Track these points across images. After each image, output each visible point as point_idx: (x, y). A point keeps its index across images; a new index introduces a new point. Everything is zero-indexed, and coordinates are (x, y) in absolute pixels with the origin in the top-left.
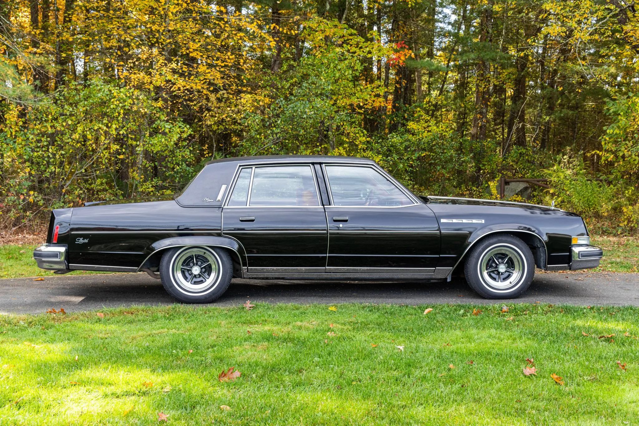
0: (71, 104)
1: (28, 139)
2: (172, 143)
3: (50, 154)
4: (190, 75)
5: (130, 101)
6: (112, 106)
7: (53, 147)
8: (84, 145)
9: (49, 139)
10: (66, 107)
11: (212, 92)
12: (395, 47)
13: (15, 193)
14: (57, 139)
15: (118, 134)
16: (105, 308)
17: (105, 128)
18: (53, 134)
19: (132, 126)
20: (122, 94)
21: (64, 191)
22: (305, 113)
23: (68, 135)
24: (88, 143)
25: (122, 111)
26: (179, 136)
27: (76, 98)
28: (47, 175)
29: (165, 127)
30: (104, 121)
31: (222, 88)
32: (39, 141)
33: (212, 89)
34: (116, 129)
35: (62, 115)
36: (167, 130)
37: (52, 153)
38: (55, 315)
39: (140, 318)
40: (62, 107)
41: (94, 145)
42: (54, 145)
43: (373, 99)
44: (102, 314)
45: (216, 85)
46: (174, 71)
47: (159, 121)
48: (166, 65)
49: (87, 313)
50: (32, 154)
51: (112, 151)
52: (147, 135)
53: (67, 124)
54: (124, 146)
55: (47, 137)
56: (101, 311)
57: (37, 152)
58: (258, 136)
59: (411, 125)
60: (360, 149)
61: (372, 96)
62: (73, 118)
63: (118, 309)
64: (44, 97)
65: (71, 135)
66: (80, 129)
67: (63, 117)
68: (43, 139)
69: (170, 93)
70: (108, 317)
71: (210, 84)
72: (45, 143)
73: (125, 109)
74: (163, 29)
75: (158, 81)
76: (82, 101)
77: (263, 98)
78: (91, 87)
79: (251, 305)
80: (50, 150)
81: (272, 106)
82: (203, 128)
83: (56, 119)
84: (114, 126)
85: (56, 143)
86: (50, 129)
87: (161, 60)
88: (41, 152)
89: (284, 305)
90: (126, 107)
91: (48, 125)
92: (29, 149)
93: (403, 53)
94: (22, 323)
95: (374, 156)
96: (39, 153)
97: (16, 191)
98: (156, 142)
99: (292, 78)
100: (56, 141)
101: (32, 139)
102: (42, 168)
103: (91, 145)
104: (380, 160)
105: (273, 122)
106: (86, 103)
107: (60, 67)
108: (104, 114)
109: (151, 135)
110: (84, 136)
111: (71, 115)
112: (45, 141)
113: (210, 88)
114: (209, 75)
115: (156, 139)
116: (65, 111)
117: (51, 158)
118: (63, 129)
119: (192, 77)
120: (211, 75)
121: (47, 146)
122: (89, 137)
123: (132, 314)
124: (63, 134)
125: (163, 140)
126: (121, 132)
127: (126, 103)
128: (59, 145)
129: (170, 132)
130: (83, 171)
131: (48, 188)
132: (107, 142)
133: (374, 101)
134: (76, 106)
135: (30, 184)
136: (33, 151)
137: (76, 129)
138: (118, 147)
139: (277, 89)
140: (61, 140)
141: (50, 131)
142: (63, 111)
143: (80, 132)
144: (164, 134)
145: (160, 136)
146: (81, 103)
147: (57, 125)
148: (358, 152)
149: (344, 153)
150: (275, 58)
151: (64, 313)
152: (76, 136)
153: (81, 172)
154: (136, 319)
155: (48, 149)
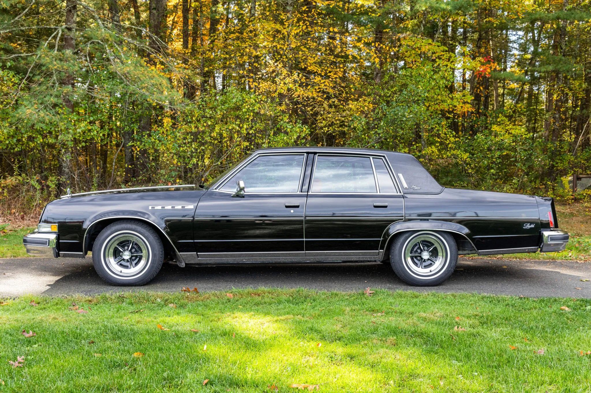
0: (211, 108)
1: (176, 137)
2: (293, 140)
3: (193, 149)
4: (307, 85)
5: (258, 105)
6: (244, 110)
7: (195, 143)
8: (220, 142)
9: (192, 137)
10: (207, 110)
11: (325, 99)
12: (483, 60)
13: (164, 181)
14: (199, 136)
15: (248, 134)
16: (234, 289)
17: (237, 128)
18: (195, 133)
19: (260, 126)
20: (252, 100)
21: (203, 179)
22: (404, 116)
23: (208, 134)
24: (224, 141)
25: (252, 114)
26: (298, 135)
27: (215, 104)
28: (190, 166)
29: (287, 127)
30: (237, 123)
31: (333, 96)
32: (185, 139)
33: (325, 96)
34: (247, 129)
35: (203, 117)
36: (289, 130)
37: (194, 148)
38: (188, 294)
39: (266, 300)
40: (204, 111)
41: (228, 142)
42: (196, 142)
43: (461, 105)
44: (232, 295)
45: (329, 93)
46: (295, 81)
47: (282, 122)
48: (289, 76)
49: (218, 293)
50: (178, 149)
51: (242, 147)
52: (272, 134)
53: (207, 124)
54: (253, 143)
55: (191, 135)
56: (230, 291)
57: (183, 147)
58: (363, 136)
59: (495, 128)
60: (450, 148)
61: (461, 103)
62: (212, 120)
63: (246, 291)
64: (190, 102)
65: (211, 133)
66: (217, 128)
67: (204, 119)
68: (188, 137)
69: (291, 99)
70: (236, 298)
71: (324, 92)
72: (189, 140)
73: (254, 113)
74: (286, 47)
75: (282, 89)
76: (219, 106)
77: (367, 104)
78: (227, 94)
79: (371, 292)
80: (193, 146)
81: (377, 111)
82: (316, 130)
83: (199, 121)
84: (245, 126)
85: (198, 140)
86: (193, 129)
87: (285, 72)
88: (185, 148)
89: (403, 293)
90: (256, 111)
91: (193, 126)
92: (176, 145)
93: (489, 66)
94: (159, 300)
95: (462, 153)
96: (184, 149)
97: (165, 179)
98: (279, 139)
99: (392, 87)
100: (198, 138)
101: (179, 136)
102: (187, 160)
103: (226, 142)
104: (468, 157)
105: (376, 124)
106: (223, 107)
107: (203, 79)
108: (237, 117)
109: (275, 134)
110: (221, 135)
111: (210, 118)
112: (189, 138)
113: (323, 95)
114: (323, 85)
115: (279, 137)
116: (206, 114)
117: (194, 153)
118: (204, 128)
119: (309, 87)
120: (325, 85)
121: (191, 142)
122: (225, 135)
123: (259, 295)
124: (204, 132)
125: (285, 138)
126: (251, 132)
127: (255, 108)
128: (200, 142)
129: (291, 132)
130: (219, 163)
131: (190, 177)
132: (239, 139)
133: (462, 107)
134: (215, 110)
135: (177, 173)
136: (180, 146)
137: (214, 129)
138: (248, 144)
139: (380, 96)
140: (202, 137)
141: (194, 130)
142: (204, 113)
143: (217, 131)
144: (286, 133)
145: (283, 135)
146: (219, 108)
147: (199, 125)
148: (448, 151)
149: (436, 151)
150: (377, 72)
151: (198, 292)
152: (214, 134)
153: (218, 165)
154: (263, 301)
155: (191, 145)
